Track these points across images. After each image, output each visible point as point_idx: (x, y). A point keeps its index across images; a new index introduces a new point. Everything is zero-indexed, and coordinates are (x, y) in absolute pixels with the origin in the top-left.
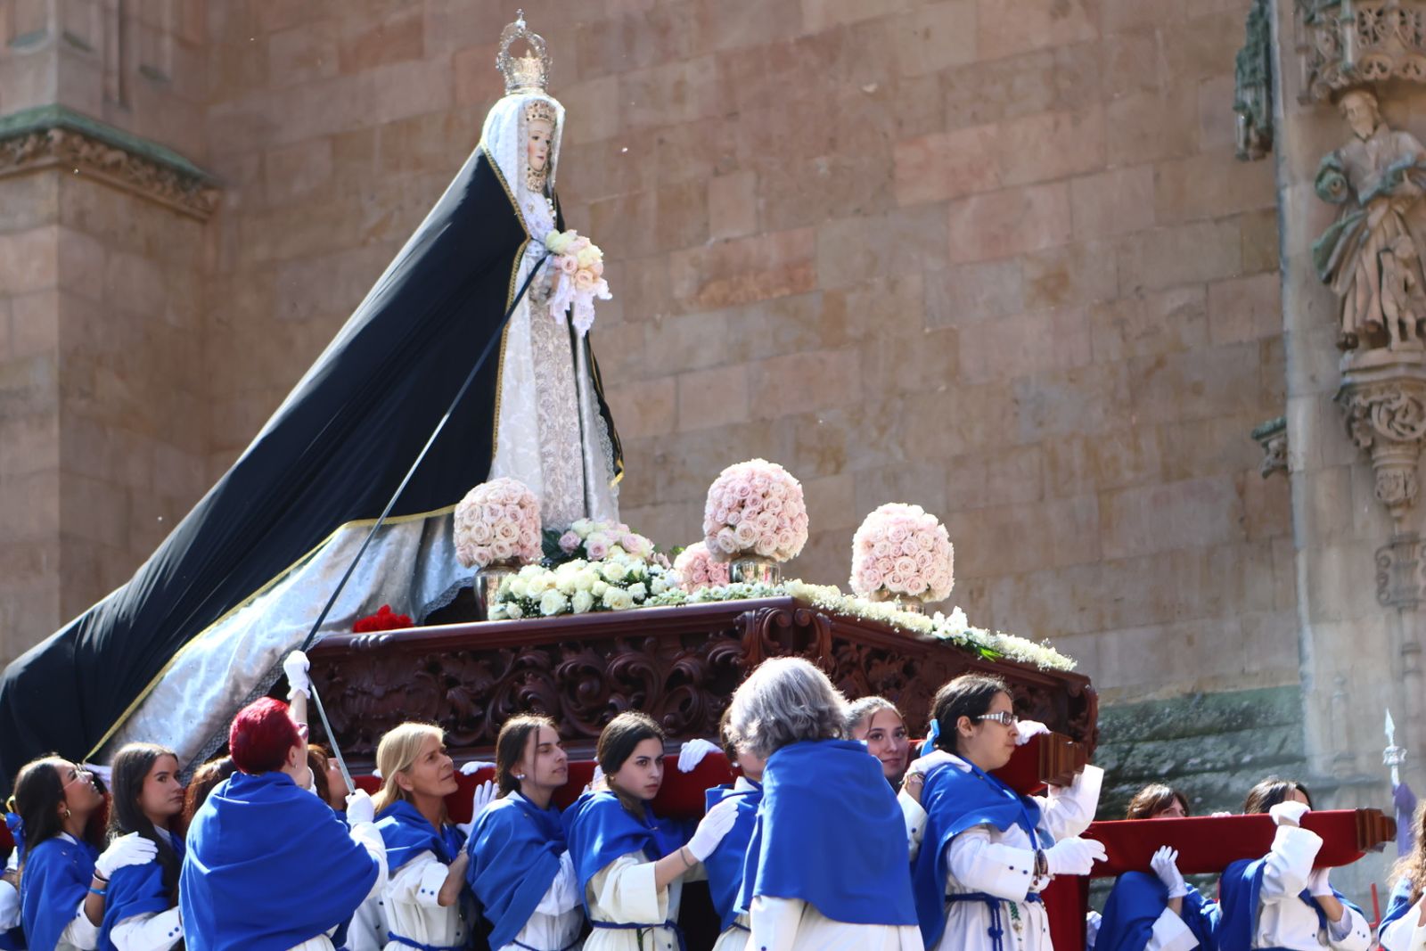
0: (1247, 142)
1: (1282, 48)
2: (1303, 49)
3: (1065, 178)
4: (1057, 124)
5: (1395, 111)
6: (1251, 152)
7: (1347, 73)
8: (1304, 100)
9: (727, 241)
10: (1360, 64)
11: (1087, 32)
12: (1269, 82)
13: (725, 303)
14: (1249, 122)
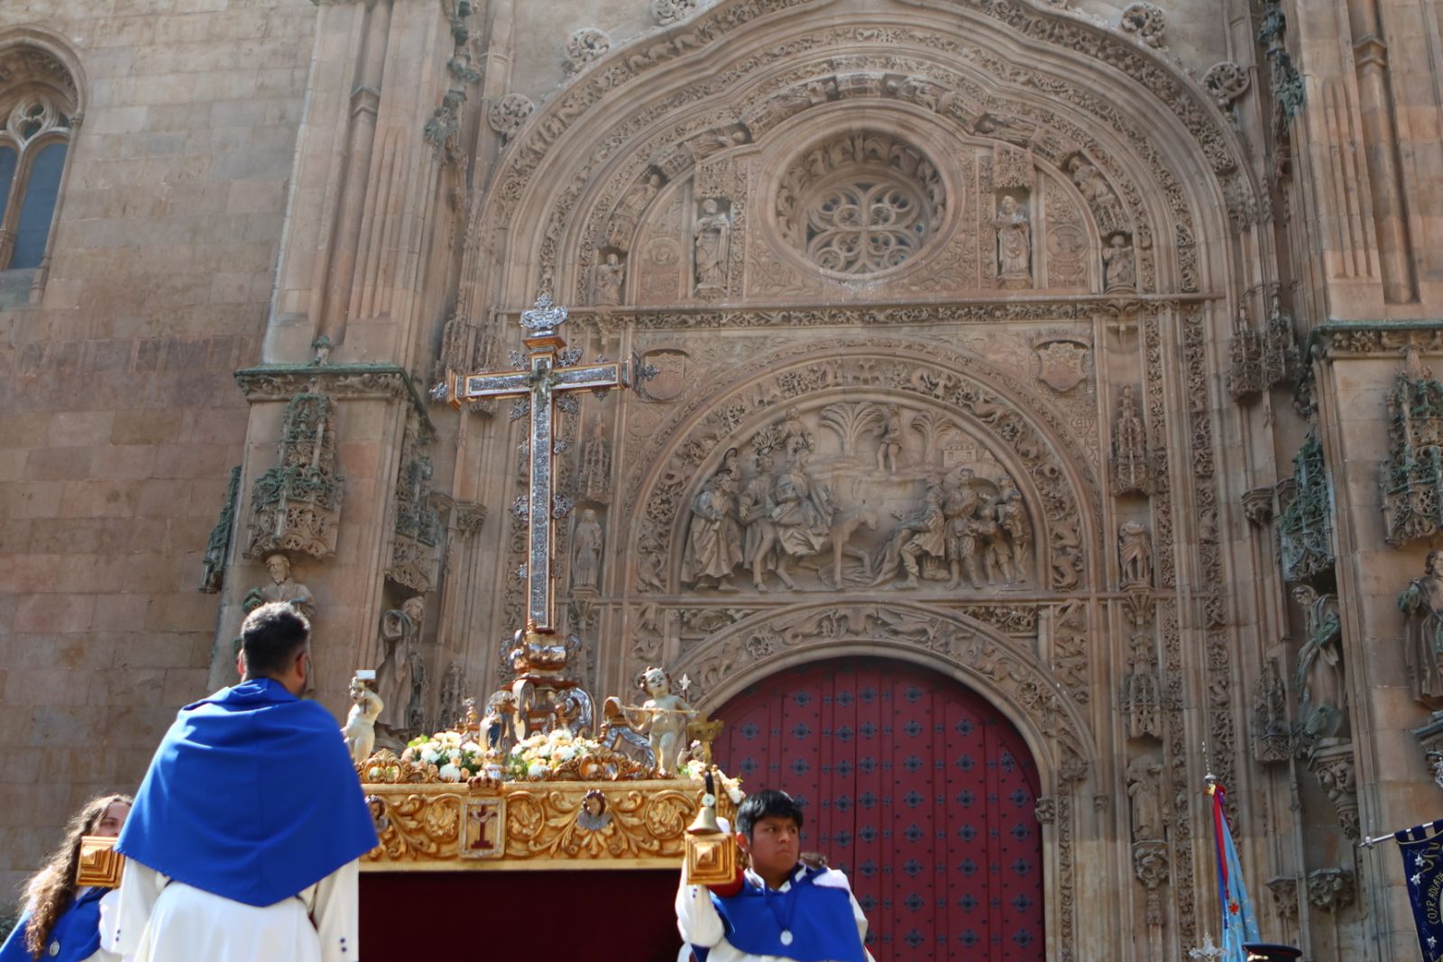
0: (208, 581)
1: (240, 525)
2: (249, 526)
3: (95, 593)
4: (96, 562)
5: (299, 573)
6: (208, 588)
7: (275, 541)
8: (246, 556)
10: (284, 538)
11: (126, 513)
12: (227, 546)
14: (211, 570)
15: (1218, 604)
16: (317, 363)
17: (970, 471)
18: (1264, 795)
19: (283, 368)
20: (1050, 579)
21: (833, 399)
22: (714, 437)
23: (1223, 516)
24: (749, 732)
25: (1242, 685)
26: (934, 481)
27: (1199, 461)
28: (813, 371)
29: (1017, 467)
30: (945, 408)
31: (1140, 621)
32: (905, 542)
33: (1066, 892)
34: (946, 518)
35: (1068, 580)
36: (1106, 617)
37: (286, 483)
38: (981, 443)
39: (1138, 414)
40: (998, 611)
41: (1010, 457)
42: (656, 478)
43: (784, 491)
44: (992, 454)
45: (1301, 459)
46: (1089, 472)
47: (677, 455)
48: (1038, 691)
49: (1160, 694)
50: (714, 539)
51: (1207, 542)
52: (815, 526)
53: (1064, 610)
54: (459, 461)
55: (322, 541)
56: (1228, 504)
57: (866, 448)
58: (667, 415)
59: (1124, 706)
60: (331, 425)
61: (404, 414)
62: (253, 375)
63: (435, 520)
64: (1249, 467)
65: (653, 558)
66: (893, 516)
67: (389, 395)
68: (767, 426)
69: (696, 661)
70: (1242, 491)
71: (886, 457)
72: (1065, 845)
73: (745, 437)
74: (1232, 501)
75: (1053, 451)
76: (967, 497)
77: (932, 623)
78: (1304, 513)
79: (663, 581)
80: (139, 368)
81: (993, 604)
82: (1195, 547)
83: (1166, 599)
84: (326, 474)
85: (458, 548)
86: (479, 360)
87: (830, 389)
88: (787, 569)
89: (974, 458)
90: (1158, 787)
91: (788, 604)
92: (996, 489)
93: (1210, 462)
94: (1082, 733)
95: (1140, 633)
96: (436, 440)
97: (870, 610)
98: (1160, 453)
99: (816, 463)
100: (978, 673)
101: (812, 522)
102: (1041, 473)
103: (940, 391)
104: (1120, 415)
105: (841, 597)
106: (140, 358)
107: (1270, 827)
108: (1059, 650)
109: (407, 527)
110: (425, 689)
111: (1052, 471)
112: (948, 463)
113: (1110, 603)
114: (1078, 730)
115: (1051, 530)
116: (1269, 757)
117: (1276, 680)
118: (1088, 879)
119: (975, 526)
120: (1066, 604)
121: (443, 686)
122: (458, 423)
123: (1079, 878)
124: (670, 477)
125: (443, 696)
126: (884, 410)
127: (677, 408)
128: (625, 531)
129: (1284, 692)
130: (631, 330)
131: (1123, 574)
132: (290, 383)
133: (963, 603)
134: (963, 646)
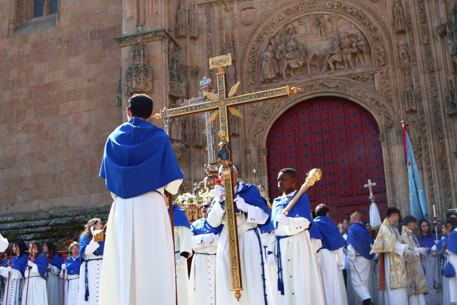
0: (118, 103)
1: (124, 85)
2: (126, 85)
3: (89, 110)
4: (88, 101)
6: (119, 105)
7: (133, 89)
8: (126, 94)
9: (28, 120)
10: (136, 88)
11: (94, 85)
12: (121, 92)
13: (27, 131)
14: (118, 100)
15: (431, 64)
16: (138, 32)
17: (347, 32)
18: (451, 124)
19: (129, 35)
20: (377, 64)
21: (302, 15)
22: (266, 34)
23: (431, 35)
24: (288, 125)
25: (441, 90)
26: (336, 37)
27: (422, 17)
28: (295, 7)
29: (363, 28)
30: (338, 12)
31: (407, 73)
32: (329, 58)
33: (390, 163)
34: (341, 49)
35: (382, 63)
36: (396, 73)
37: (134, 71)
38: (351, 22)
39: (401, 5)
40: (361, 76)
41: (360, 25)
42: (249, 50)
43: (289, 48)
44: (354, 25)
45: (452, 13)
46: (386, 27)
47: (255, 41)
48: (376, 100)
49: (415, 96)
50: (269, 66)
51: (427, 44)
52: (300, 58)
53: (382, 73)
54: (188, 54)
55: (148, 87)
56: (432, 31)
57: (314, 30)
58: (250, 29)
59: (403, 102)
60: (145, 50)
61: (167, 43)
62: (120, 38)
63: (182, 74)
64: (438, 17)
65: (252, 75)
66: (325, 50)
67: (161, 38)
68: (282, 27)
69: (269, 105)
70: (437, 25)
71: (321, 32)
72: (389, 148)
73: (276, 32)
74: (434, 29)
75: (374, 21)
76: (346, 41)
77: (340, 83)
78: (454, 31)
79: (255, 82)
80: (91, 40)
81: (359, 74)
82: (422, 46)
83: (414, 65)
84: (146, 66)
85: (191, 81)
86: (190, 21)
87: (301, 12)
88: (293, 72)
89: (349, 27)
90: (416, 126)
91: (295, 83)
92: (357, 37)
93: (425, 17)
94: (391, 112)
95: (407, 77)
96: (180, 49)
97: (320, 82)
98: (409, 17)
99: (299, 37)
100: (357, 97)
101: (298, 57)
102: (370, 29)
103: (335, 7)
104: (395, 6)
105: (311, 79)
106: (90, 36)
107: (453, 135)
108: (382, 86)
109: (173, 78)
110: (187, 126)
111: (374, 28)
112: (341, 30)
113: (396, 69)
114: (390, 111)
115: (376, 48)
116: (450, 112)
117: (451, 87)
118: (397, 158)
119: (350, 50)
120: (382, 71)
121: (193, 124)
122: (186, 42)
123: (394, 158)
124: (254, 48)
125: (193, 127)
126: (318, 16)
127: (254, 26)
128: (242, 68)
129: (454, 91)
130: (236, 3)
131: (400, 59)
132: (131, 39)
133: (349, 75)
134: (351, 89)
